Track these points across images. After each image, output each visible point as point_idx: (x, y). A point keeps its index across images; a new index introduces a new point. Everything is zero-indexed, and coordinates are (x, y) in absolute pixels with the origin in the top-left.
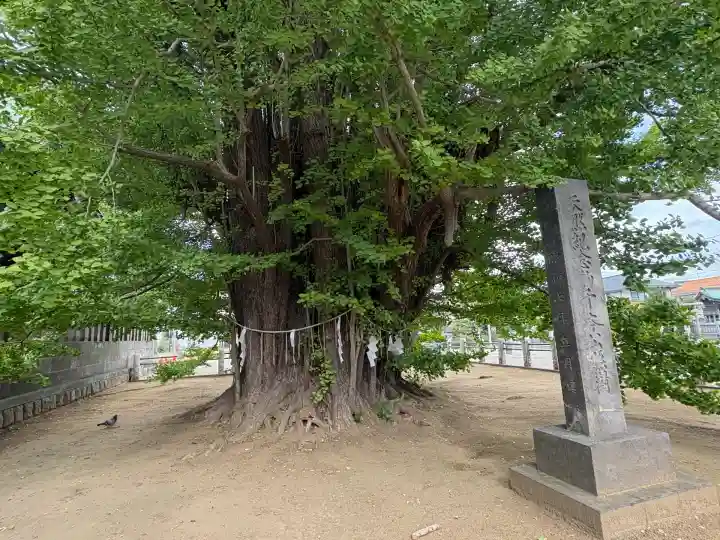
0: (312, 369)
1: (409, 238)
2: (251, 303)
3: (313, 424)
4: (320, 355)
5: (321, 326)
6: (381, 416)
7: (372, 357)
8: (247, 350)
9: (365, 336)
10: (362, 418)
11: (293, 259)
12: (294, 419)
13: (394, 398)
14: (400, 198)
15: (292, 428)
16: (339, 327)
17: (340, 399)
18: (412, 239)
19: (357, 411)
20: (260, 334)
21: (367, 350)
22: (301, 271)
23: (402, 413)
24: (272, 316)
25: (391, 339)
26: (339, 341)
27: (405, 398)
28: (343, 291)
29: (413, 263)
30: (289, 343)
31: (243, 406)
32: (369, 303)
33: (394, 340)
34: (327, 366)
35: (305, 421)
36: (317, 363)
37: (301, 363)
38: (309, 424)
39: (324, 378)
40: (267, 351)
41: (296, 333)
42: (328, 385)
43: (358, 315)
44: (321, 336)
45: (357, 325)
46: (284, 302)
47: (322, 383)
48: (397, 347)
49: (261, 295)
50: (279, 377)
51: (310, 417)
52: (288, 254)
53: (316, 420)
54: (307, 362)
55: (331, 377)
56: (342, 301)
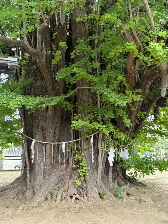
0: (74, 166)
1: (138, 90)
2: (38, 125)
3: (76, 199)
4: (80, 158)
5: (81, 140)
6: (116, 196)
7: (111, 160)
8: (35, 154)
9: (107, 147)
10: (104, 197)
11: (66, 99)
12: (64, 195)
13: (122, 186)
14: (134, 67)
15: (64, 200)
16: (92, 141)
17: (91, 185)
18: (140, 90)
19: (101, 192)
20: (43, 144)
21: (108, 156)
22: (70, 106)
23: (128, 194)
24: (51, 134)
25: (122, 150)
26: (92, 149)
27: (130, 187)
28: (95, 120)
29: (139, 104)
30: (62, 150)
31: (33, 187)
32: (111, 127)
33: (123, 151)
34: (84, 165)
35: (71, 197)
36: (78, 162)
37: (68, 162)
38: (74, 198)
39: (82, 172)
40: (48, 154)
41: (66, 144)
42: (84, 176)
43: (104, 135)
44: (81, 147)
45: (103, 141)
46: (58, 125)
47: (81, 174)
48: (125, 155)
49: (45, 120)
50: (54, 170)
51: (74, 194)
52: (64, 97)
53: (77, 196)
54: (71, 162)
55: (86, 171)
56: (96, 125)
